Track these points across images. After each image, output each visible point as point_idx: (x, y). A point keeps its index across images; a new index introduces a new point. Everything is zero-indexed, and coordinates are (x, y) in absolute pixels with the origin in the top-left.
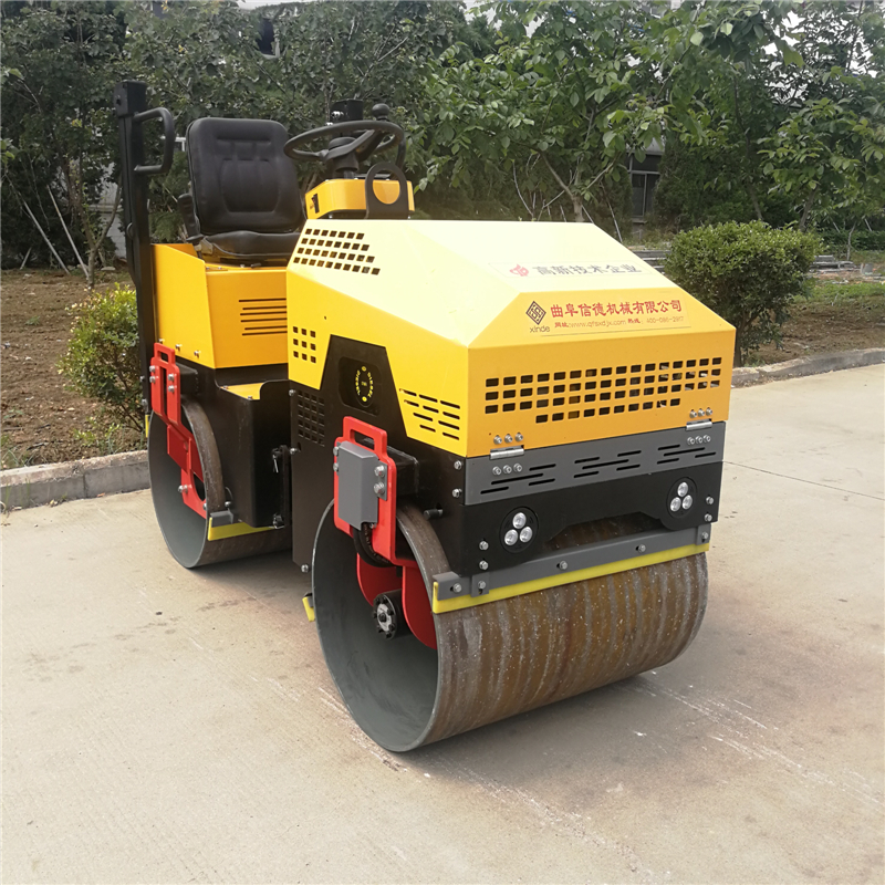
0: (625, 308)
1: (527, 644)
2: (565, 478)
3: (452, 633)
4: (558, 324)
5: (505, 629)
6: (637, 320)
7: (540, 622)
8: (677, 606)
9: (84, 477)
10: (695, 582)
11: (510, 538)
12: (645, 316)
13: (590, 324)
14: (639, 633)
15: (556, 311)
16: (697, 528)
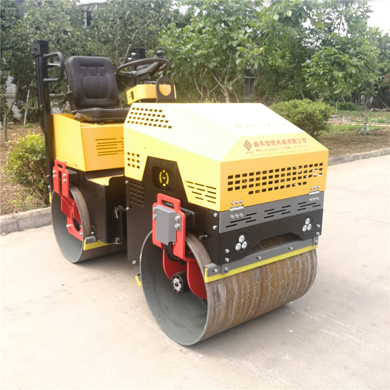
0: (284, 142)
1: (245, 294)
2: (260, 219)
3: (214, 291)
4: (257, 150)
5: (236, 288)
6: (289, 147)
7: (250, 284)
8: (305, 273)
9: (17, 222)
10: (312, 262)
11: (237, 248)
12: (292, 145)
13: (271, 150)
14: (290, 286)
15: (256, 144)
16: (313, 238)
